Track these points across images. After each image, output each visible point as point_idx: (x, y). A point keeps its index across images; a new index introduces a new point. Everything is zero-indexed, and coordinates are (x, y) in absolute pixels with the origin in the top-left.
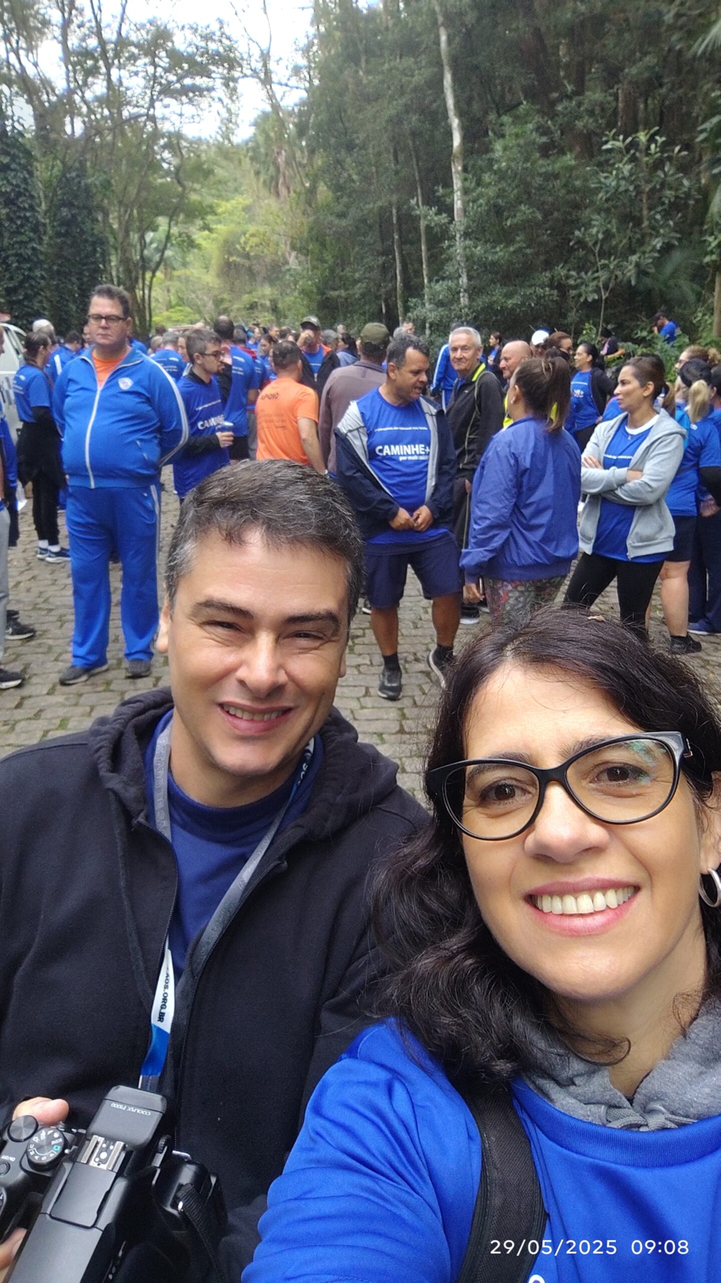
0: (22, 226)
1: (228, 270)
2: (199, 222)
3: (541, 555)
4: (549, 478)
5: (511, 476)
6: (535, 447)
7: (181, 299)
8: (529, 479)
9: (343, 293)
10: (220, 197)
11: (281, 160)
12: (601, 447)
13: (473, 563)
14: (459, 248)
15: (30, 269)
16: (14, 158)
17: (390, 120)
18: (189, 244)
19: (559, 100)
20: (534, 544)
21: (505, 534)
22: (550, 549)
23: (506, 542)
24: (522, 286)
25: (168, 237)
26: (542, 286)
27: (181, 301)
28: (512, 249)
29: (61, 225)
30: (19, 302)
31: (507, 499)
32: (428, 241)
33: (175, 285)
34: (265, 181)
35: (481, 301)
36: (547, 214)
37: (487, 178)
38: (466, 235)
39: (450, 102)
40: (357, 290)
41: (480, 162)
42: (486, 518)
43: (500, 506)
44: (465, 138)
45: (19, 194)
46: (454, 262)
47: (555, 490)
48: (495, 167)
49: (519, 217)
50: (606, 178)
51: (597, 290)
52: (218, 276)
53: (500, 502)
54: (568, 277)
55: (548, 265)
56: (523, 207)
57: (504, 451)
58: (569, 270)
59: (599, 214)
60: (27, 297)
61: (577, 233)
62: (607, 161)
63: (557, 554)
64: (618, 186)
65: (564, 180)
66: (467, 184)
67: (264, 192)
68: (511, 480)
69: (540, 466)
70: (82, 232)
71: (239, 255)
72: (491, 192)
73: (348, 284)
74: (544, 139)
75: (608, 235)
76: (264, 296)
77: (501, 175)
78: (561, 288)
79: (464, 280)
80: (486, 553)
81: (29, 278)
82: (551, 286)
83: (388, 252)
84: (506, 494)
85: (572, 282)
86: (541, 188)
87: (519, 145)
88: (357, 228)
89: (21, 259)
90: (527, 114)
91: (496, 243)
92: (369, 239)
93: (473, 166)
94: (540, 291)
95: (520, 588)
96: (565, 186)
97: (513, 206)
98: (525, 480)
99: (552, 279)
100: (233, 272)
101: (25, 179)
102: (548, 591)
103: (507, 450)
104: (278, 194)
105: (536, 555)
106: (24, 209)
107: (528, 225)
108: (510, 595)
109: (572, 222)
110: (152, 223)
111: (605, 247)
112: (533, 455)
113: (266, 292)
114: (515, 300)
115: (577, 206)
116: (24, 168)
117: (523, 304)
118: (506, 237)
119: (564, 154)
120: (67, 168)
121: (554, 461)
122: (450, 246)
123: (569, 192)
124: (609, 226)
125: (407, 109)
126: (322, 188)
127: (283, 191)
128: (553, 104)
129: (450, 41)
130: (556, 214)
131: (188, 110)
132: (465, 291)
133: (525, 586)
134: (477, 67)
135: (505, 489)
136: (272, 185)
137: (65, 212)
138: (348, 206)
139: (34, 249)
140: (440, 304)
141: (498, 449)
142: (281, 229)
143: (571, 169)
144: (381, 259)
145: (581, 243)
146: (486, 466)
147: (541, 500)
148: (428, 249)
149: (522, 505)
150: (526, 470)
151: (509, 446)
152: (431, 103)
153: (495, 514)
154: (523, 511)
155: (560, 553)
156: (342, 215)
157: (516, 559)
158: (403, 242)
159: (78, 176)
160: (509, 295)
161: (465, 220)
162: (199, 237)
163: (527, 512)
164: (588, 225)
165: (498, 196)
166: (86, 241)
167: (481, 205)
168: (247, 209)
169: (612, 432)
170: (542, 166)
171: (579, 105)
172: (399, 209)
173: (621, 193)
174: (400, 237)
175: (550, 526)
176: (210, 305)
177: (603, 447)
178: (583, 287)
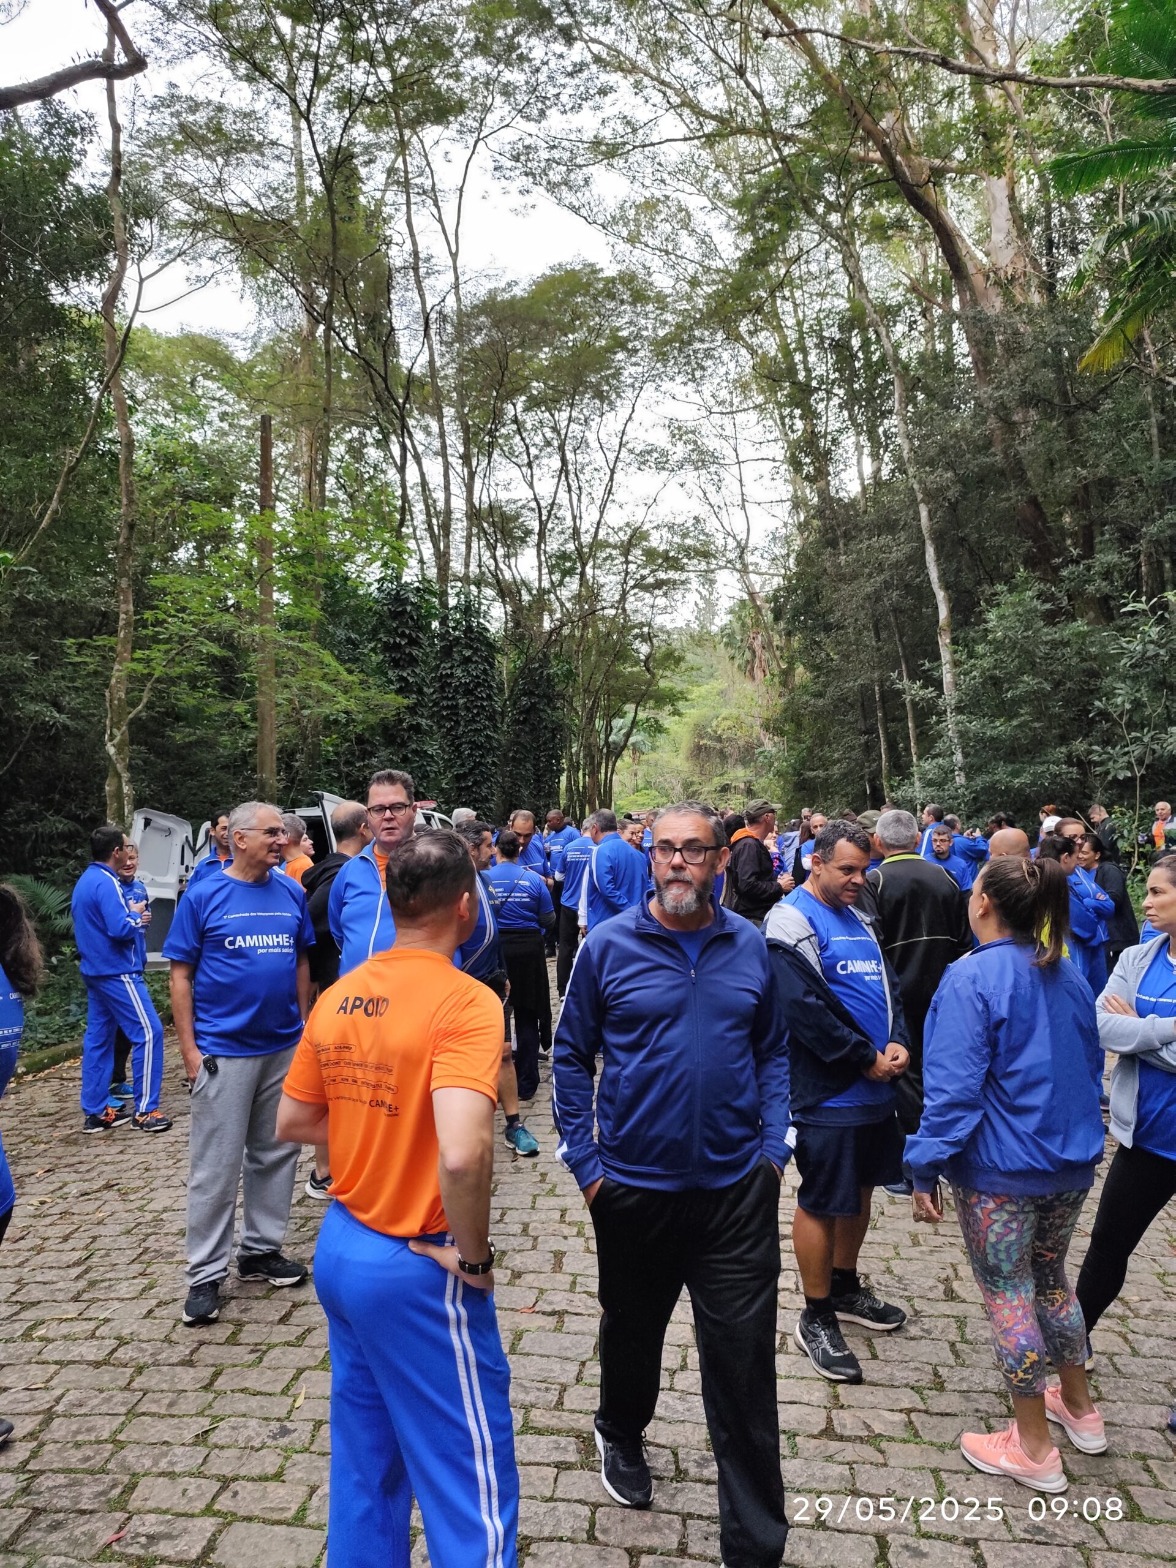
0: (478, 714)
1: (699, 752)
2: (669, 708)
3: (1039, 1157)
4: (1042, 1031)
5: (979, 1028)
6: (1016, 986)
7: (648, 782)
8: (1009, 1037)
9: (821, 773)
10: (692, 683)
11: (757, 645)
12: (1131, 980)
13: (924, 1162)
14: (951, 724)
15: (482, 756)
16: (476, 651)
17: (868, 597)
18: (657, 728)
19: (1064, 565)
20: (1024, 1137)
21: (973, 1119)
22: (1053, 1147)
23: (978, 1129)
24: (1031, 763)
25: (634, 723)
26: (1057, 763)
27: (648, 785)
28: (1015, 723)
29: (520, 713)
30: (468, 788)
31: (975, 1064)
32: (916, 719)
33: (642, 770)
34: (739, 666)
35: (981, 781)
36: (1057, 684)
37: (980, 649)
38: (959, 710)
39: (934, 574)
40: (836, 770)
41: (972, 634)
42: (945, 1091)
43: (964, 1073)
44: (952, 611)
45: (478, 685)
46: (945, 738)
47: (1053, 1053)
48: (990, 637)
49: (1021, 689)
50: (1129, 642)
51: (1129, 766)
52: (687, 759)
53: (965, 1066)
54: (1090, 752)
55: (1064, 740)
56: (1025, 678)
57: (967, 991)
58: (1090, 745)
59: (1124, 682)
60: (475, 783)
61: (1097, 703)
62: (1128, 625)
63: (1065, 1156)
64: (1145, 652)
65: (1075, 647)
66: (957, 656)
67: (739, 676)
68: (979, 1035)
69: (1025, 1015)
70: (542, 720)
71: (710, 739)
72: (987, 663)
73: (825, 764)
74: (1048, 606)
75: (1138, 705)
76: (737, 779)
77: (998, 646)
78: (1083, 764)
79: (958, 757)
80: (945, 1147)
81: (480, 764)
82: (1069, 762)
83: (871, 730)
84: (972, 1055)
85: (1095, 758)
86: (1046, 657)
87: (1017, 614)
88: (836, 707)
89: (475, 746)
90: (1026, 581)
91: (994, 716)
92: (850, 718)
93: (965, 638)
94: (1054, 768)
95: (1008, 1207)
96: (1078, 653)
97: (1013, 679)
98: (1002, 1034)
99: (1069, 755)
100: (703, 755)
101: (485, 671)
102: (1059, 1211)
103: (971, 988)
104: (753, 678)
105: (1029, 1154)
106: (482, 699)
107: (1035, 698)
108: (994, 1217)
109: (1092, 692)
110: (620, 710)
111: (1136, 718)
112: (1012, 998)
113: (739, 775)
114: (1024, 779)
115: (1094, 674)
116: (486, 660)
117: (1033, 784)
118: (1006, 710)
119: (1075, 620)
120: (530, 660)
121: (1050, 1007)
122: (939, 722)
123: (1083, 660)
124: (1138, 695)
125: (887, 585)
126: (800, 669)
127: (758, 673)
128: (1056, 569)
129: (931, 516)
130: (1069, 685)
131: (661, 602)
132: (960, 769)
133: (1017, 1204)
134: (963, 539)
135: (972, 1049)
136: (748, 670)
137: (525, 700)
138: (826, 685)
139: (487, 736)
140: (929, 783)
141: (957, 986)
142: (756, 711)
143: (1083, 635)
144: (863, 739)
145: (1104, 715)
146: (940, 1010)
147: (1030, 1069)
148: (916, 727)
149: (998, 1075)
150: (1003, 1020)
151: (974, 982)
152: (913, 578)
153: (958, 1086)
154: (1002, 1083)
155: (1072, 1154)
156: (820, 695)
157: (997, 1160)
158: (886, 719)
159: (540, 667)
160: (1016, 774)
161: (955, 694)
162: (668, 722)
163: (1010, 1085)
164: (1110, 694)
165: (995, 668)
166: (546, 727)
167: (974, 678)
168: (721, 693)
169: (1147, 962)
170: (1047, 634)
171: (1089, 568)
172: (881, 686)
173: (1149, 658)
174: (885, 715)
175: (1049, 1111)
176: (679, 788)
177: (1134, 983)
178: (1111, 763)
